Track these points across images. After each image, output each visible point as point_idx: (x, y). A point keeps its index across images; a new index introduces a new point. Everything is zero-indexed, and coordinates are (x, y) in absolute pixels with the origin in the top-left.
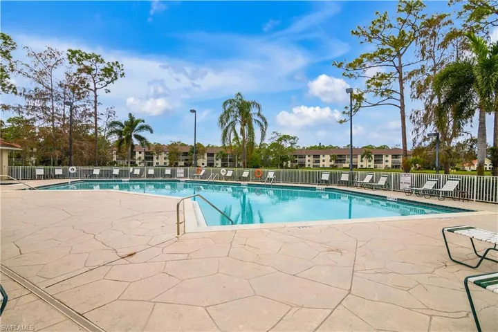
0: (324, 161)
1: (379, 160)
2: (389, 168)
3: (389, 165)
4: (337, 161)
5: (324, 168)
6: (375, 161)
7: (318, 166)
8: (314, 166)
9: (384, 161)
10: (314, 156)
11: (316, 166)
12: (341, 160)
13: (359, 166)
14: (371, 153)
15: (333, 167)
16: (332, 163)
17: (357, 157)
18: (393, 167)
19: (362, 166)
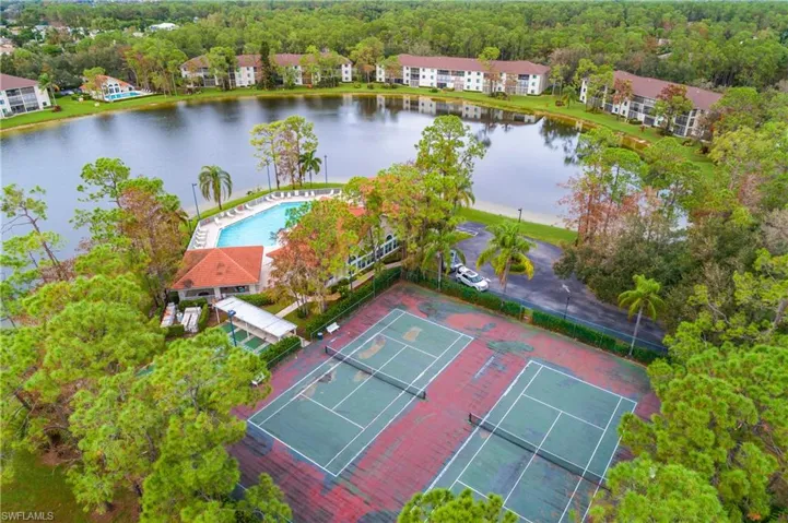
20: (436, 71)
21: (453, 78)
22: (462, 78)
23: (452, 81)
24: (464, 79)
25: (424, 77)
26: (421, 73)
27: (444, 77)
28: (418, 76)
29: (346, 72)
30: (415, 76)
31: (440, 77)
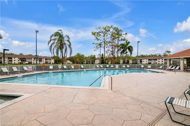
0: (15, 60)
1: (40, 61)
2: (44, 64)
3: (44, 62)
4: (22, 61)
5: (15, 64)
6: (39, 61)
7: (11, 63)
8: (8, 63)
9: (42, 61)
10: (8, 58)
11: (10, 63)
12: (24, 60)
13: (33, 63)
14: (38, 58)
15: (21, 63)
16: (20, 61)
17: (32, 59)
18: (45, 63)
19: (34, 63)
20: (147, 60)
21: (153, 61)
22: (156, 61)
23: (153, 62)
24: (157, 61)
25: (144, 61)
26: (143, 61)
27: (150, 61)
28: (142, 61)
29: (121, 62)
30: (141, 61)
31: (149, 61)
